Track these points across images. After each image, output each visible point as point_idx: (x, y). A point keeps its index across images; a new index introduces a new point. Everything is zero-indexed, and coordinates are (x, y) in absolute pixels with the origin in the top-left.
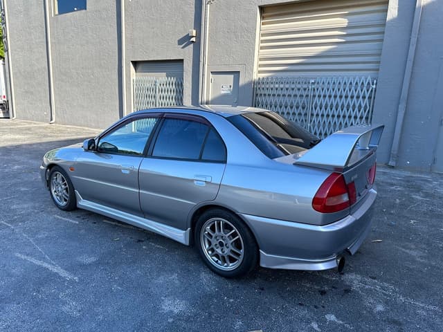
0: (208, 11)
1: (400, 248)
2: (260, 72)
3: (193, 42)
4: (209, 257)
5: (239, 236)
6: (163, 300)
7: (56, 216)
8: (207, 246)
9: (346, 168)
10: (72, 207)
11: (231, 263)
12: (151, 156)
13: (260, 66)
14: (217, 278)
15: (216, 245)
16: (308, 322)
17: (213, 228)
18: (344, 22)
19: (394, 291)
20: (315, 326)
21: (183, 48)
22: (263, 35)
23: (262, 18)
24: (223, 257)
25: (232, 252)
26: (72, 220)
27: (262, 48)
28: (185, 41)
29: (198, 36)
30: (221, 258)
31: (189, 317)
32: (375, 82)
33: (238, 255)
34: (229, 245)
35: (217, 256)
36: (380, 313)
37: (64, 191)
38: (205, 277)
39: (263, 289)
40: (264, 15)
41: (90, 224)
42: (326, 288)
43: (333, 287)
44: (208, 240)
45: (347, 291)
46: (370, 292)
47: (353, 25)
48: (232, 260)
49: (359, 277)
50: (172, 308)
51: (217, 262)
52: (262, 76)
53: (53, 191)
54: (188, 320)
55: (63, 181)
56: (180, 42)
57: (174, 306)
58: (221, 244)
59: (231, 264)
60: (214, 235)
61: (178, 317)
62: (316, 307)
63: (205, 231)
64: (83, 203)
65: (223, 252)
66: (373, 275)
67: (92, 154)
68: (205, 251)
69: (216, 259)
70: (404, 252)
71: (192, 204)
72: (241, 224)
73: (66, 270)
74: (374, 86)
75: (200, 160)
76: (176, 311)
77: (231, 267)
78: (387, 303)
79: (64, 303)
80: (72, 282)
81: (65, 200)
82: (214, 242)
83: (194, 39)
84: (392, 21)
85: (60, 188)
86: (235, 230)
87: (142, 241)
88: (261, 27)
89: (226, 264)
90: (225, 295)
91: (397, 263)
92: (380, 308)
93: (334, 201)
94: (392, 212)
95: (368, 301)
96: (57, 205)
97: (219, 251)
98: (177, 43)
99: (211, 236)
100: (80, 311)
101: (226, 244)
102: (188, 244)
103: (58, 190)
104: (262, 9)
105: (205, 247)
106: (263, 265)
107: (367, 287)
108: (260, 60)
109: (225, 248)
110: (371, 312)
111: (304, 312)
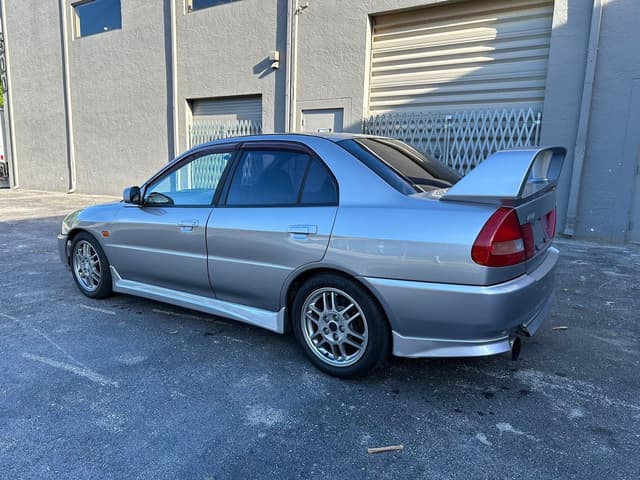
0: (295, 24)
1: (596, 337)
2: (372, 108)
3: (275, 68)
4: (314, 349)
5: (361, 313)
6: (248, 409)
7: (82, 306)
8: (311, 332)
9: (519, 201)
10: (106, 292)
11: (348, 355)
12: (225, 205)
13: (373, 99)
14: (328, 379)
15: (325, 329)
16: (472, 433)
17: (319, 305)
18: (491, 33)
19: (594, 392)
20: (483, 438)
21: (261, 77)
22: (375, 56)
23: (374, 31)
24: (336, 347)
25: (349, 337)
26: (105, 310)
27: (374, 74)
28: (264, 67)
29: (283, 60)
30: (332, 348)
31: (290, 431)
32: (539, 115)
33: (359, 342)
34: (346, 327)
35: (327, 346)
36: (577, 419)
37: (94, 269)
38: (310, 378)
39: (397, 392)
40: (376, 27)
41: (133, 314)
42: (493, 389)
43: (504, 388)
44: (313, 323)
45: (525, 392)
46: (559, 393)
47: (502, 36)
48: (350, 350)
49: (540, 374)
50: (263, 420)
51: (326, 355)
52: (375, 113)
53: (77, 271)
54: (288, 434)
55: (92, 253)
56: (257, 70)
57: (265, 417)
58: (333, 327)
59: (348, 357)
60: (321, 314)
61: (274, 430)
62: (480, 414)
63: (308, 309)
64: (121, 284)
65: (336, 339)
66: (561, 371)
67: (136, 210)
68: (308, 339)
69: (325, 352)
70: (602, 342)
71: (288, 270)
72: (364, 295)
73: (99, 372)
74: (538, 122)
75: (299, 204)
76: (269, 423)
77: (348, 360)
78: (586, 406)
79: (99, 416)
80: (109, 389)
81: (96, 283)
82: (322, 325)
83: (276, 65)
84: (560, 28)
85: (87, 265)
86: (354, 303)
87: (212, 335)
88: (372, 44)
89: (340, 358)
90: (342, 400)
91: (594, 355)
92: (577, 413)
93: (503, 249)
94: (577, 292)
95: (558, 405)
96: (83, 291)
97: (329, 338)
98: (252, 71)
99: (316, 316)
100: (123, 426)
101: (341, 327)
102: (282, 331)
103: (85, 267)
104: (374, 19)
105: (308, 334)
106: (398, 353)
107: (553, 386)
108: (373, 90)
109: (339, 332)
110: (564, 418)
111: (463, 421)
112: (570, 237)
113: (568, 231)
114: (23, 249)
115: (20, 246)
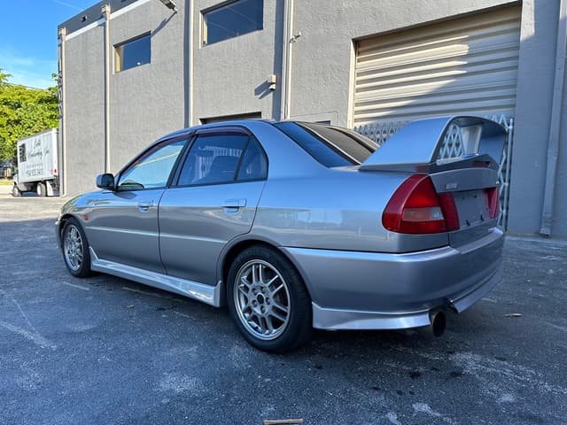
0: (290, 52)
1: (547, 324)
2: (356, 120)
3: (272, 89)
4: (245, 322)
5: (284, 284)
6: (164, 376)
8: (243, 306)
9: (433, 167)
10: (86, 273)
11: (275, 328)
13: (356, 113)
14: (255, 353)
15: (254, 301)
16: (383, 411)
17: (250, 279)
18: (463, 49)
19: (534, 377)
20: (392, 417)
21: (260, 98)
22: (359, 75)
23: (358, 53)
24: (263, 319)
25: (274, 309)
27: (358, 91)
28: (264, 89)
29: (279, 83)
30: (260, 321)
31: (195, 398)
32: (511, 120)
33: (284, 314)
34: (272, 301)
35: (255, 318)
36: (506, 404)
37: (78, 250)
38: (238, 354)
39: (320, 368)
40: (360, 49)
41: (104, 290)
42: (421, 369)
43: (433, 369)
44: (245, 296)
45: (456, 374)
46: (493, 377)
47: (475, 51)
48: (276, 324)
49: (478, 357)
50: (174, 387)
51: (256, 329)
52: (358, 125)
53: (66, 252)
54: (193, 401)
55: (78, 236)
56: (257, 91)
57: (177, 384)
58: (260, 299)
59: (274, 330)
60: (250, 287)
61: (179, 398)
62: (399, 393)
63: (240, 283)
64: (98, 264)
65: (263, 312)
66: (501, 356)
68: (240, 313)
69: (256, 325)
70: (556, 329)
71: (222, 243)
72: (286, 265)
73: (46, 337)
75: (236, 180)
76: (178, 390)
77: (273, 334)
78: (520, 391)
79: (21, 374)
80: (46, 351)
81: (79, 263)
82: (252, 298)
83: (273, 87)
84: (527, 40)
85: (73, 248)
86: (279, 275)
87: (164, 310)
88: (355, 64)
89: (267, 331)
90: (259, 373)
91: (542, 342)
92: (508, 398)
93: (417, 216)
94: (541, 283)
95: (489, 389)
97: (257, 310)
98: (253, 92)
99: (246, 289)
100: (39, 384)
101: (267, 299)
102: (218, 305)
104: (358, 43)
105: (240, 307)
106: (317, 325)
107: (489, 370)
108: (357, 105)
109: (265, 304)
110: (491, 402)
111: (379, 399)
112: (546, 236)
113: (544, 231)
114: (43, 240)
115: (42, 237)
